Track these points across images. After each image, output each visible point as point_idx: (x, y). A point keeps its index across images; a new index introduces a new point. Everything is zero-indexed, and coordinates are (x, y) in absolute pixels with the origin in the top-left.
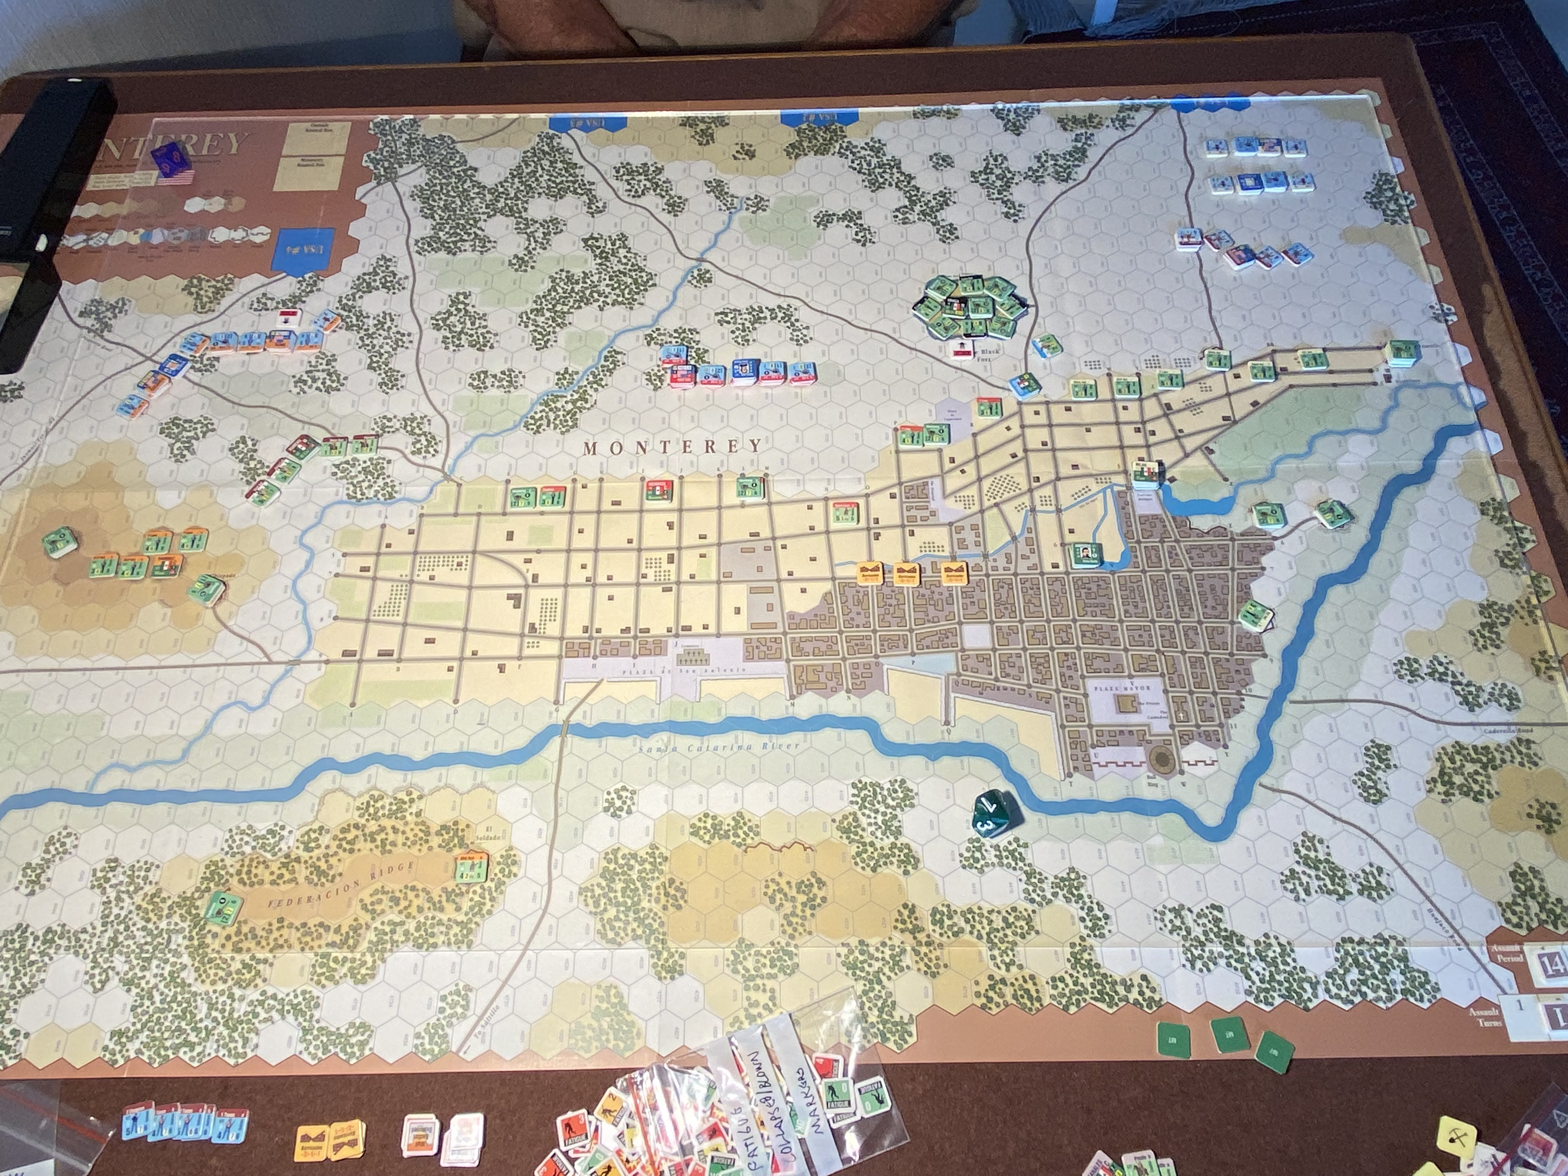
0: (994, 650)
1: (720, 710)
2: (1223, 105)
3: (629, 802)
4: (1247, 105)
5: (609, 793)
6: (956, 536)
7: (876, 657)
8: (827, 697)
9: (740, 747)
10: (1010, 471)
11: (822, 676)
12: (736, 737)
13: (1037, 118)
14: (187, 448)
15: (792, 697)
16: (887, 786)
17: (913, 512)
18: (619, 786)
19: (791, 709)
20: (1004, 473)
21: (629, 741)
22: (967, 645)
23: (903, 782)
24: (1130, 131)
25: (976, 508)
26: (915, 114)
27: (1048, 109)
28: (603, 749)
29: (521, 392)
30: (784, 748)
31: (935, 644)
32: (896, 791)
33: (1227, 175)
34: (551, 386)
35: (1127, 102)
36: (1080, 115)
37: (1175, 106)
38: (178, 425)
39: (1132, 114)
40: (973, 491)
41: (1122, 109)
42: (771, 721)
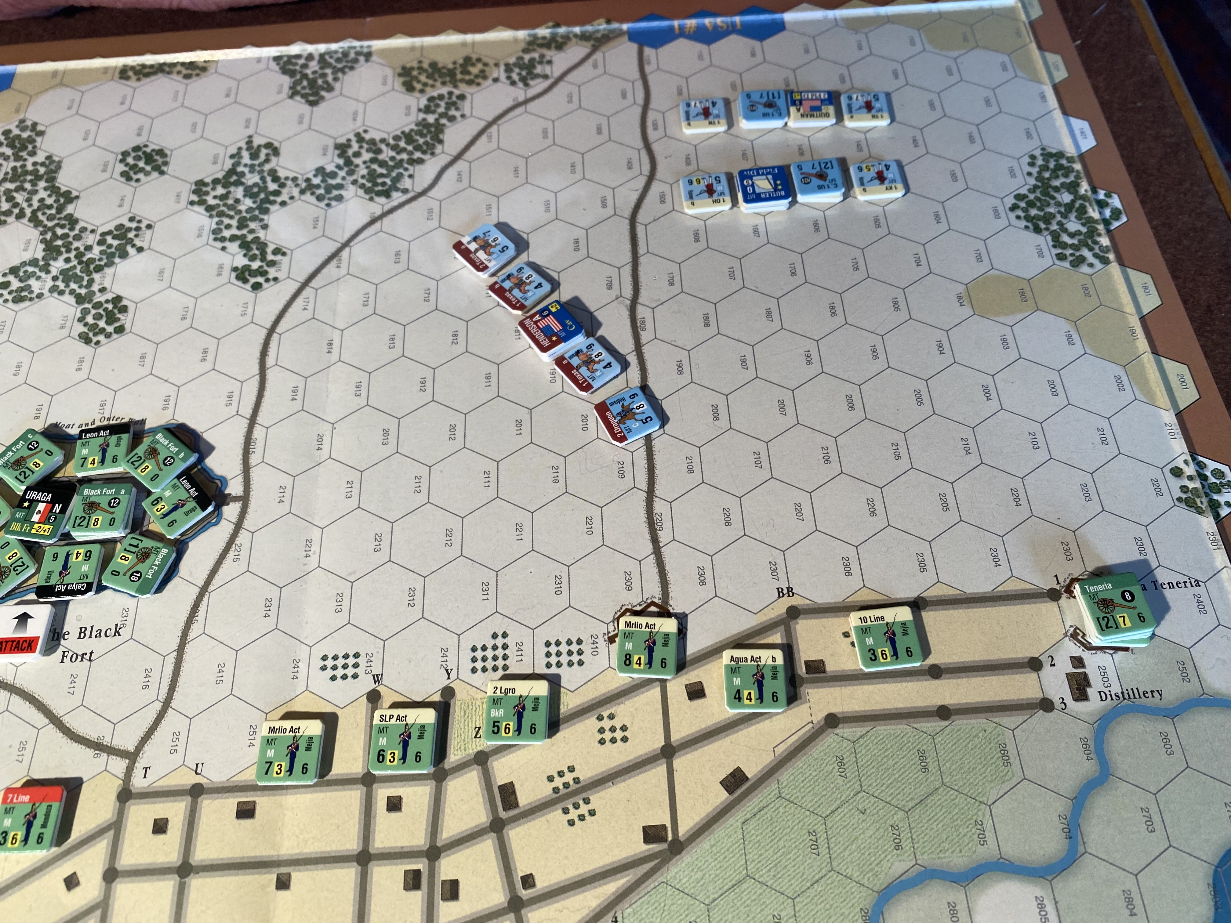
2: (732, 30)
4: (780, 27)
13: (363, 70)
24: (538, 86)
26: (124, 73)
27: (383, 53)
33: (721, 170)
35: (544, 32)
36: (445, 61)
37: (633, 36)
39: (549, 54)
41: (533, 44)
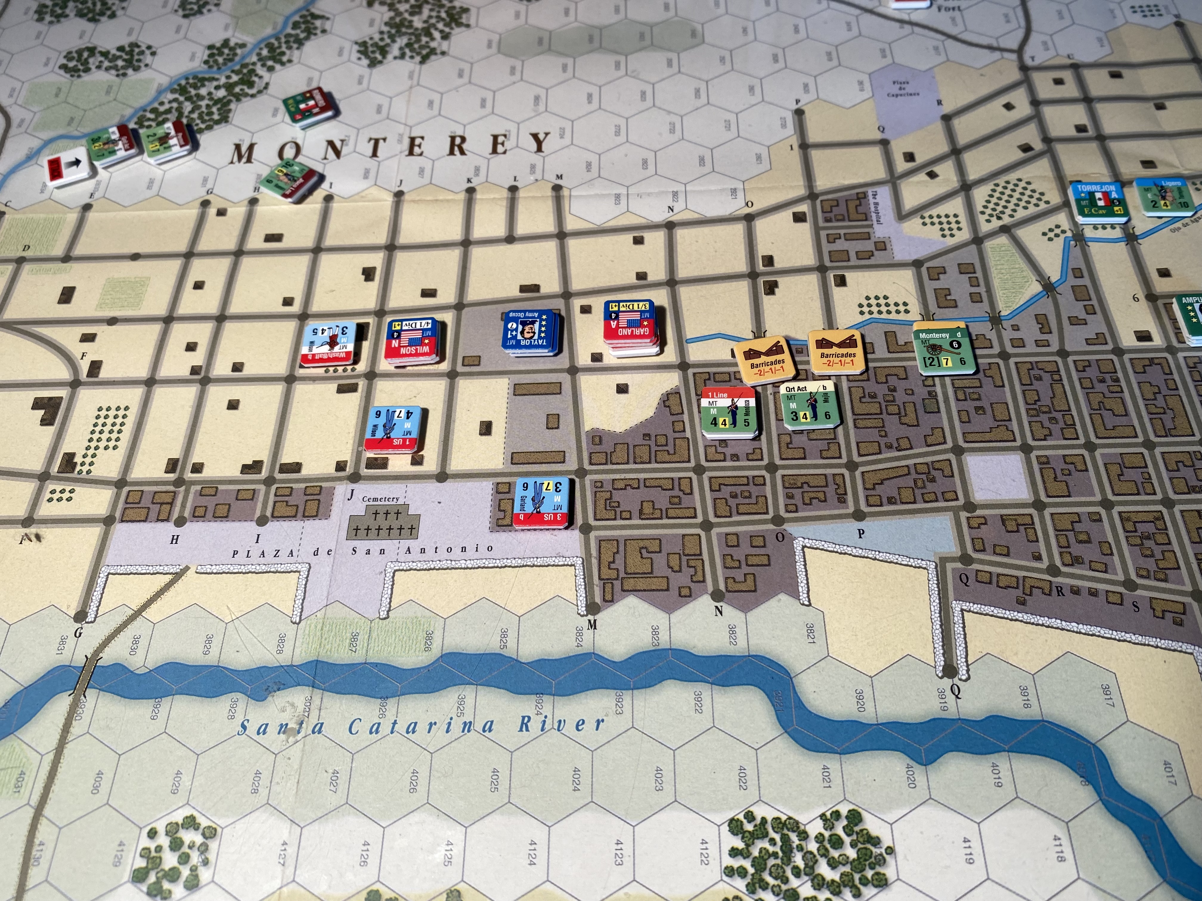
0: (1039, 505)
1: (429, 637)
3: (195, 858)
5: (152, 834)
6: (930, 286)
7: (778, 520)
8: (669, 609)
9: (467, 726)
10: (1024, 173)
11: (660, 561)
12: (461, 702)
15: (592, 608)
16: (815, 828)
17: (841, 245)
18: (178, 817)
19: (588, 634)
20: (1012, 177)
21: (223, 704)
22: (979, 496)
23: (855, 817)
25: (964, 235)
28: (159, 725)
29: (144, 74)
30: (569, 728)
31: (907, 495)
32: (837, 843)
34: (197, 65)
40: (956, 205)
42: (542, 664)
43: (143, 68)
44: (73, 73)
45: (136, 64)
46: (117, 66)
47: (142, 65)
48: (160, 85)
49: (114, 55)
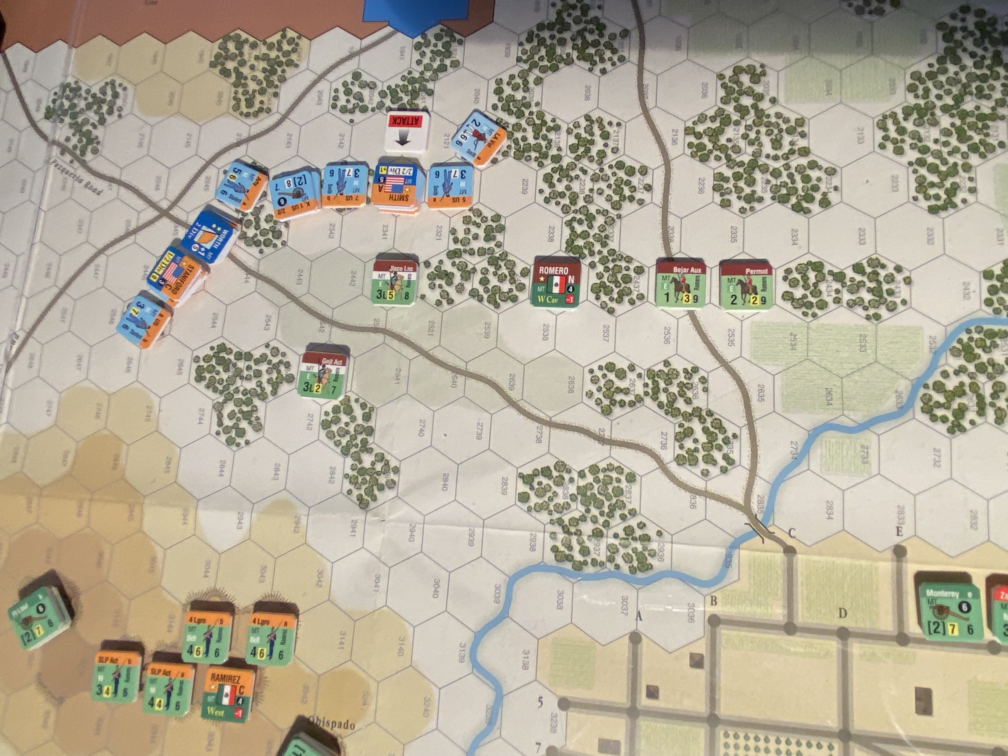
14: (247, 416)
29: (904, 318)
34: (976, 308)
38: (226, 365)
43: (901, 308)
44: (804, 309)
45: (889, 299)
46: (862, 300)
47: (898, 301)
48: (933, 339)
49: (852, 279)
